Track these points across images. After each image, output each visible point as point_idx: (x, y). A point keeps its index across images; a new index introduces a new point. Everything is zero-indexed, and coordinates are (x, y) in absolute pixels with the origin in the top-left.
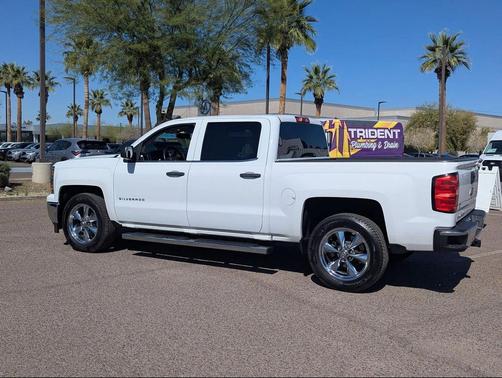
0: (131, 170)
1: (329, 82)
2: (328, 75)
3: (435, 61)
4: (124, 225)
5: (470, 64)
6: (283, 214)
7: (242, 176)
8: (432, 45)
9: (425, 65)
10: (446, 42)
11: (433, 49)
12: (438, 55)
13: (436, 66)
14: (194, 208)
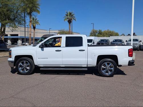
0: (43, 50)
1: (37, 22)
2: (37, 20)
3: (68, 18)
4: (39, 66)
5: (76, 20)
6: (92, 60)
7: (79, 50)
8: (67, 14)
9: (65, 19)
10: (70, 14)
11: (67, 15)
12: (69, 17)
13: (68, 20)
14: (64, 59)
